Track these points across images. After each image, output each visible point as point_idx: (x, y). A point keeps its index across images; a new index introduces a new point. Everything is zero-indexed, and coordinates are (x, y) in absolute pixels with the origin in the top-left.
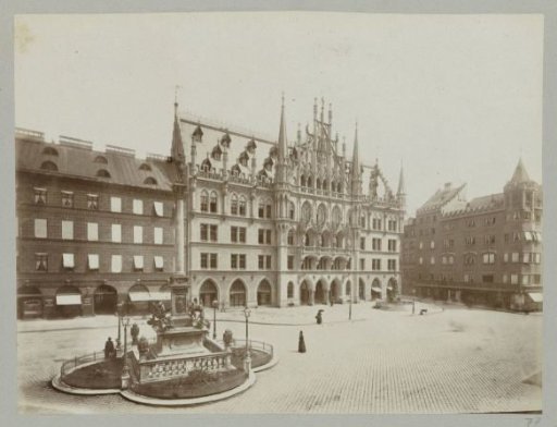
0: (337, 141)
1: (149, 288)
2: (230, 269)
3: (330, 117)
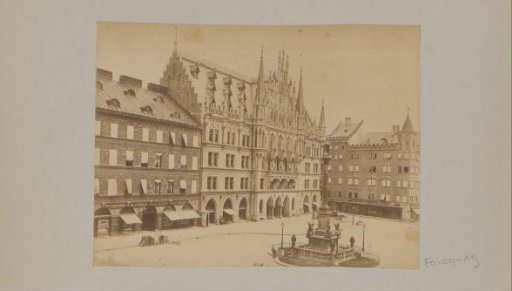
0: (291, 84)
1: (176, 207)
2: (225, 190)
3: (287, 66)
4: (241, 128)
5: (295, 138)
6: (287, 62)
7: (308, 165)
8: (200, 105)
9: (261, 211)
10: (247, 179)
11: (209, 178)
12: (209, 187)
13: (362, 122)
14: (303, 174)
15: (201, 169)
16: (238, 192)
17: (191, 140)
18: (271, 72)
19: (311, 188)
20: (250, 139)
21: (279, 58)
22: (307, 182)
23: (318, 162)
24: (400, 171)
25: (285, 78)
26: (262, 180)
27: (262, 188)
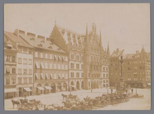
4: (81, 54)
5: (99, 57)
6: (96, 27)
7: (104, 68)
8: (67, 45)
9: (89, 86)
10: (83, 73)
11: (71, 73)
12: (71, 77)
13: (124, 50)
14: (103, 72)
15: (69, 70)
16: (81, 79)
17: (65, 59)
18: (90, 31)
19: (106, 77)
20: (84, 58)
21: (93, 26)
22: (104, 74)
23: (107, 67)
24: (141, 68)
25: (95, 34)
26: (89, 74)
27: (89, 77)
